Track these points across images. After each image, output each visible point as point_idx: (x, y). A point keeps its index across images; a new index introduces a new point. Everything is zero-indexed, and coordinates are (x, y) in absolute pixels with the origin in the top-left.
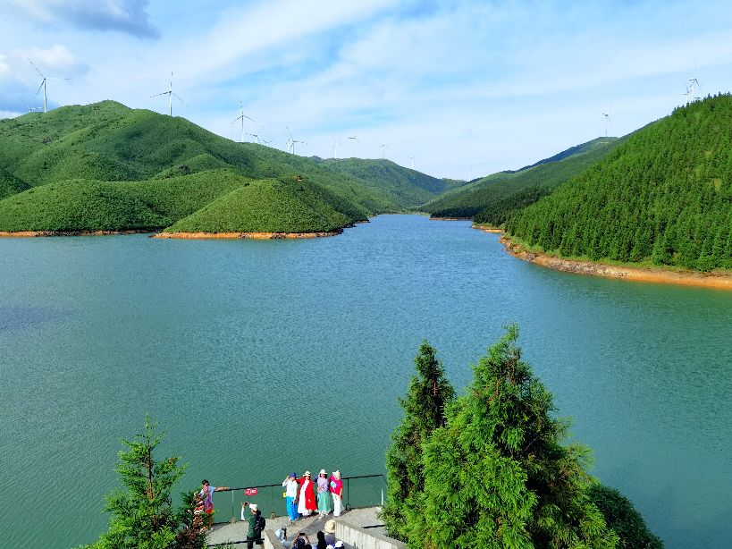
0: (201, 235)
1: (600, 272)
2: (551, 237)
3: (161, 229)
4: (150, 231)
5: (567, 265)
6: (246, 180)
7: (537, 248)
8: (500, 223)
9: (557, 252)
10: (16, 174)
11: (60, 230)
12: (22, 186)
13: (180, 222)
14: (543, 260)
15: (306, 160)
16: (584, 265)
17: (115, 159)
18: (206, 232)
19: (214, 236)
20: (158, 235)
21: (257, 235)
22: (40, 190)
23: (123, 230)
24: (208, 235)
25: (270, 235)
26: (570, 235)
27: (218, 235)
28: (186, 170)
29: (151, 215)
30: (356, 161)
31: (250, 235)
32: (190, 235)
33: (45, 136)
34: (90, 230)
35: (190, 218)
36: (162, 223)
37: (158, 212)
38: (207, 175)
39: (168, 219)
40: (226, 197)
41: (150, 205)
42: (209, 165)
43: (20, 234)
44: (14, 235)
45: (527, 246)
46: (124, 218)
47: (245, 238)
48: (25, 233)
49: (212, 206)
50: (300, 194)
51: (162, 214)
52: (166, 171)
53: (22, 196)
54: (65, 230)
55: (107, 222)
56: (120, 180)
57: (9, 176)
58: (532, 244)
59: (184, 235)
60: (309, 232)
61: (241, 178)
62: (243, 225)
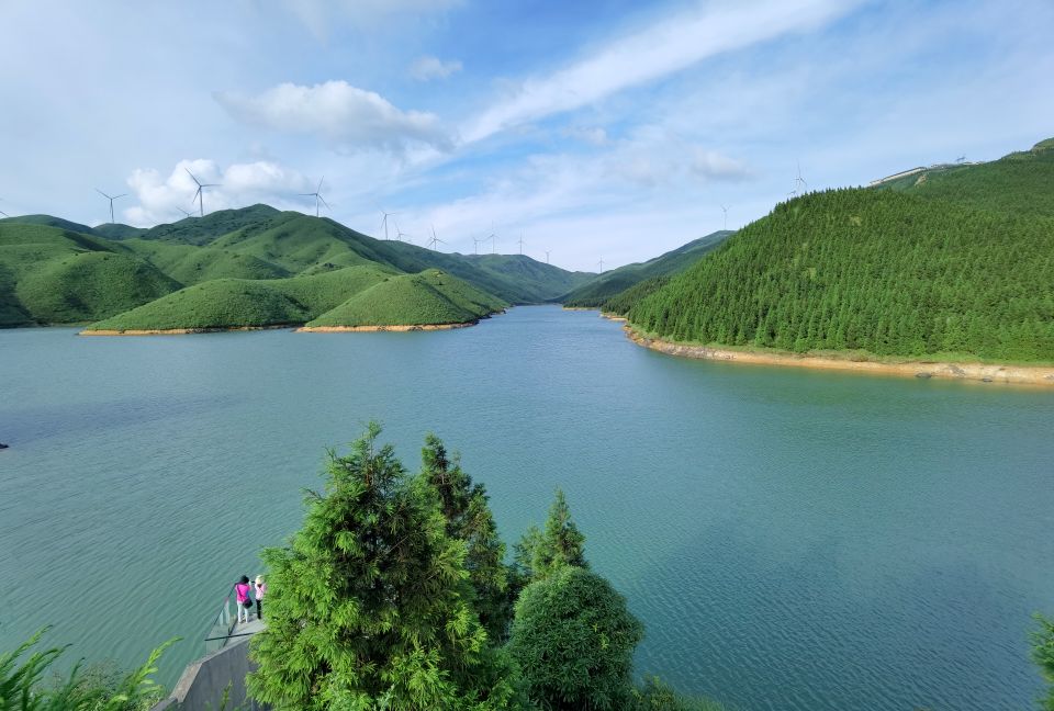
0: (341, 328)
1: (709, 355)
2: (665, 323)
3: (301, 324)
4: (293, 326)
5: (679, 349)
6: (385, 276)
7: (654, 334)
8: (625, 312)
9: (671, 337)
10: (171, 275)
11: (208, 327)
12: (176, 286)
13: (323, 316)
14: (658, 345)
15: (447, 256)
16: (695, 349)
17: (265, 259)
18: (346, 326)
19: (353, 329)
20: (299, 330)
21: (395, 328)
22: (190, 290)
23: (267, 326)
24: (348, 329)
25: (407, 328)
26: (683, 322)
27: (357, 329)
28: (330, 266)
29: (296, 313)
30: (495, 257)
31: (387, 328)
32: (330, 329)
33: (200, 239)
34: (237, 327)
35: (332, 313)
36: (304, 318)
37: (301, 307)
38: (349, 271)
39: (311, 314)
40: (366, 293)
41: (293, 301)
42: (353, 262)
43: (171, 331)
44: (166, 332)
45: (645, 334)
46: (268, 314)
47: (383, 331)
48: (175, 331)
49: (352, 300)
50: (438, 288)
51: (305, 309)
52: (311, 268)
53: (176, 295)
54: (213, 327)
55: (252, 318)
56: (267, 278)
57: (164, 278)
58: (649, 330)
59: (325, 329)
60: (445, 323)
61: (381, 274)
62: (382, 320)
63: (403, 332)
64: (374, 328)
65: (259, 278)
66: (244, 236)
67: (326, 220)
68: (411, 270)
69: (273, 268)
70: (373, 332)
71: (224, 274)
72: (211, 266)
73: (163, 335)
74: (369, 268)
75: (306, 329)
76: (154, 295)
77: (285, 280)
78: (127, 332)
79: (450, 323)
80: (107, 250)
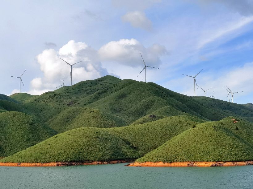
0: (161, 164)
3: (132, 160)
4: (127, 162)
10: (50, 126)
11: (71, 161)
12: (53, 133)
13: (148, 155)
17: (109, 113)
18: (164, 162)
19: (169, 165)
20: (131, 164)
21: (201, 164)
22: (61, 135)
23: (109, 161)
24: (166, 164)
25: (211, 164)
27: (173, 164)
28: (154, 118)
29: (128, 152)
31: (196, 164)
32: (153, 164)
33: (69, 101)
35: (154, 152)
36: (135, 155)
37: (132, 147)
38: (167, 120)
39: (140, 152)
40: (179, 136)
41: (128, 143)
42: (170, 113)
43: (47, 164)
44: (44, 164)
46: (111, 153)
47: (192, 166)
48: (50, 164)
49: (169, 143)
50: (235, 132)
51: (136, 149)
52: (141, 119)
53: (52, 139)
54: (74, 161)
55: (100, 155)
56: (111, 126)
57: (46, 127)
59: (149, 164)
60: (241, 161)
61: (190, 122)
62: (191, 157)
63: (207, 167)
64: (185, 164)
66: (97, 98)
67: (151, 84)
68: (213, 118)
70: (184, 167)
71: (84, 124)
72: (74, 120)
73: (42, 166)
74: (180, 118)
75: (136, 164)
76: (39, 139)
77: (123, 128)
78: (22, 164)
79: (245, 161)
80: (15, 110)
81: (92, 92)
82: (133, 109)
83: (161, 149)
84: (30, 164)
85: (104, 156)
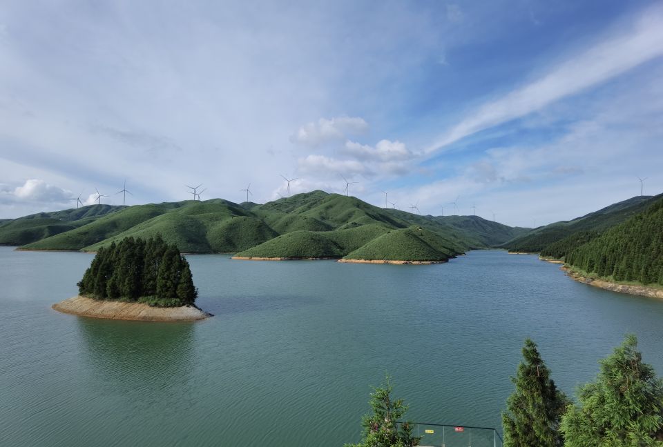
0: (363, 261)
2: (604, 267)
3: (340, 257)
4: (335, 258)
5: (620, 287)
6: (388, 230)
7: (593, 274)
9: (611, 277)
10: (273, 228)
11: (292, 257)
12: (276, 234)
13: (351, 254)
14: (599, 283)
15: (423, 217)
16: (636, 288)
17: (319, 220)
18: (365, 260)
19: (370, 261)
20: (339, 261)
21: (394, 262)
22: (284, 236)
23: (322, 258)
24: (367, 261)
25: (403, 262)
26: (623, 265)
27: (372, 261)
28: (355, 224)
29: (337, 251)
30: (455, 217)
31: (390, 262)
32: (357, 261)
33: (287, 209)
34: (306, 257)
35: (357, 251)
36: (342, 254)
37: (340, 247)
38: (366, 227)
39: (345, 251)
40: (377, 240)
41: (336, 244)
42: (367, 222)
43: (273, 259)
44: (271, 259)
45: (584, 273)
46: (323, 251)
47: (388, 263)
48: (275, 259)
49: (368, 244)
50: (420, 237)
51: (342, 249)
52: (344, 226)
53: (276, 239)
54: (294, 257)
55: (314, 253)
56: (321, 230)
57: (270, 230)
58: (589, 271)
59: (353, 261)
60: (426, 260)
61: (385, 228)
62: (387, 256)
63: (400, 264)
64: (382, 261)
65: (316, 231)
66: (309, 208)
67: (352, 198)
68: (400, 226)
69: (324, 224)
70: (381, 263)
71: (299, 228)
72: (292, 224)
73: (269, 260)
74: (377, 225)
75: (343, 260)
76: (265, 240)
77: (329, 232)
78: (253, 258)
79: (430, 260)
80: (245, 215)
81: (306, 203)
82: (339, 217)
83: (362, 249)
84: (259, 259)
85: (317, 254)
